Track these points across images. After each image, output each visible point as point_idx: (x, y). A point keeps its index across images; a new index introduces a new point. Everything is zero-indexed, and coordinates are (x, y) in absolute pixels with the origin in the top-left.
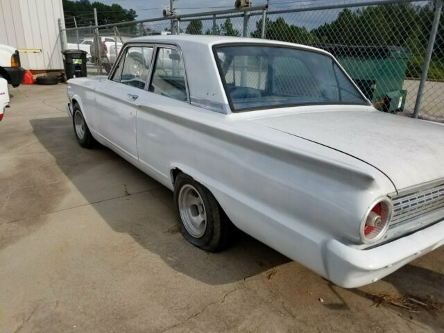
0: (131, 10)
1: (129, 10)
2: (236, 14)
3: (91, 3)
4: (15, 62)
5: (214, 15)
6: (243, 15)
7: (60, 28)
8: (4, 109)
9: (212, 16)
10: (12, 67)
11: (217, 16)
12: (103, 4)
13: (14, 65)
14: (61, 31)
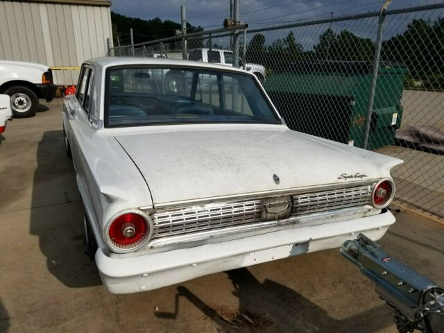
0: (199, 27)
1: (197, 27)
2: (224, 33)
3: (163, 22)
4: (46, 79)
5: (210, 34)
6: (232, 34)
7: (108, 47)
8: (6, 122)
9: (208, 35)
10: (43, 84)
11: (212, 35)
12: (173, 23)
13: (45, 82)
14: (109, 50)
